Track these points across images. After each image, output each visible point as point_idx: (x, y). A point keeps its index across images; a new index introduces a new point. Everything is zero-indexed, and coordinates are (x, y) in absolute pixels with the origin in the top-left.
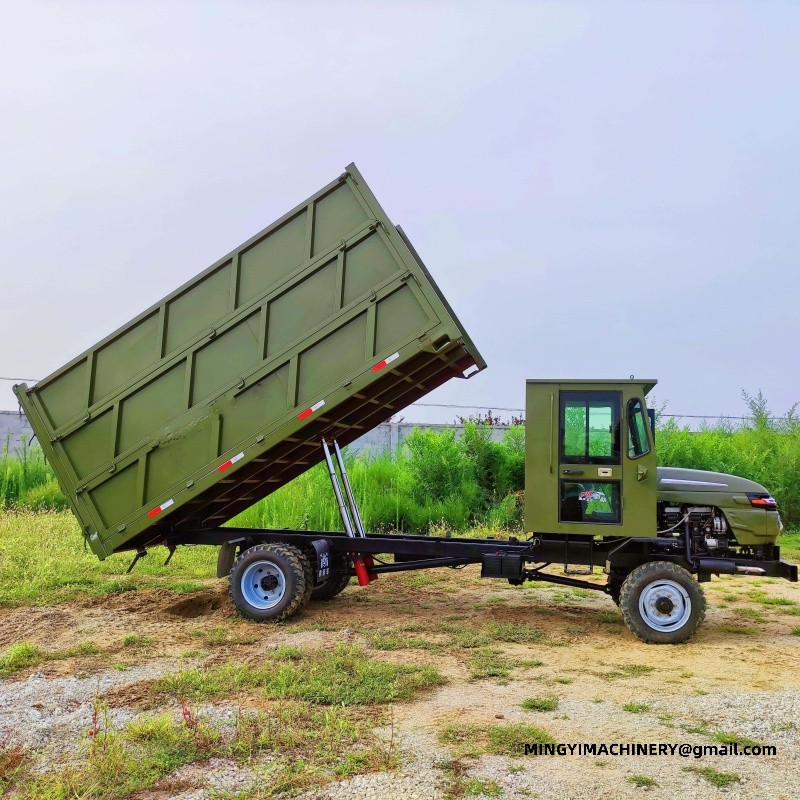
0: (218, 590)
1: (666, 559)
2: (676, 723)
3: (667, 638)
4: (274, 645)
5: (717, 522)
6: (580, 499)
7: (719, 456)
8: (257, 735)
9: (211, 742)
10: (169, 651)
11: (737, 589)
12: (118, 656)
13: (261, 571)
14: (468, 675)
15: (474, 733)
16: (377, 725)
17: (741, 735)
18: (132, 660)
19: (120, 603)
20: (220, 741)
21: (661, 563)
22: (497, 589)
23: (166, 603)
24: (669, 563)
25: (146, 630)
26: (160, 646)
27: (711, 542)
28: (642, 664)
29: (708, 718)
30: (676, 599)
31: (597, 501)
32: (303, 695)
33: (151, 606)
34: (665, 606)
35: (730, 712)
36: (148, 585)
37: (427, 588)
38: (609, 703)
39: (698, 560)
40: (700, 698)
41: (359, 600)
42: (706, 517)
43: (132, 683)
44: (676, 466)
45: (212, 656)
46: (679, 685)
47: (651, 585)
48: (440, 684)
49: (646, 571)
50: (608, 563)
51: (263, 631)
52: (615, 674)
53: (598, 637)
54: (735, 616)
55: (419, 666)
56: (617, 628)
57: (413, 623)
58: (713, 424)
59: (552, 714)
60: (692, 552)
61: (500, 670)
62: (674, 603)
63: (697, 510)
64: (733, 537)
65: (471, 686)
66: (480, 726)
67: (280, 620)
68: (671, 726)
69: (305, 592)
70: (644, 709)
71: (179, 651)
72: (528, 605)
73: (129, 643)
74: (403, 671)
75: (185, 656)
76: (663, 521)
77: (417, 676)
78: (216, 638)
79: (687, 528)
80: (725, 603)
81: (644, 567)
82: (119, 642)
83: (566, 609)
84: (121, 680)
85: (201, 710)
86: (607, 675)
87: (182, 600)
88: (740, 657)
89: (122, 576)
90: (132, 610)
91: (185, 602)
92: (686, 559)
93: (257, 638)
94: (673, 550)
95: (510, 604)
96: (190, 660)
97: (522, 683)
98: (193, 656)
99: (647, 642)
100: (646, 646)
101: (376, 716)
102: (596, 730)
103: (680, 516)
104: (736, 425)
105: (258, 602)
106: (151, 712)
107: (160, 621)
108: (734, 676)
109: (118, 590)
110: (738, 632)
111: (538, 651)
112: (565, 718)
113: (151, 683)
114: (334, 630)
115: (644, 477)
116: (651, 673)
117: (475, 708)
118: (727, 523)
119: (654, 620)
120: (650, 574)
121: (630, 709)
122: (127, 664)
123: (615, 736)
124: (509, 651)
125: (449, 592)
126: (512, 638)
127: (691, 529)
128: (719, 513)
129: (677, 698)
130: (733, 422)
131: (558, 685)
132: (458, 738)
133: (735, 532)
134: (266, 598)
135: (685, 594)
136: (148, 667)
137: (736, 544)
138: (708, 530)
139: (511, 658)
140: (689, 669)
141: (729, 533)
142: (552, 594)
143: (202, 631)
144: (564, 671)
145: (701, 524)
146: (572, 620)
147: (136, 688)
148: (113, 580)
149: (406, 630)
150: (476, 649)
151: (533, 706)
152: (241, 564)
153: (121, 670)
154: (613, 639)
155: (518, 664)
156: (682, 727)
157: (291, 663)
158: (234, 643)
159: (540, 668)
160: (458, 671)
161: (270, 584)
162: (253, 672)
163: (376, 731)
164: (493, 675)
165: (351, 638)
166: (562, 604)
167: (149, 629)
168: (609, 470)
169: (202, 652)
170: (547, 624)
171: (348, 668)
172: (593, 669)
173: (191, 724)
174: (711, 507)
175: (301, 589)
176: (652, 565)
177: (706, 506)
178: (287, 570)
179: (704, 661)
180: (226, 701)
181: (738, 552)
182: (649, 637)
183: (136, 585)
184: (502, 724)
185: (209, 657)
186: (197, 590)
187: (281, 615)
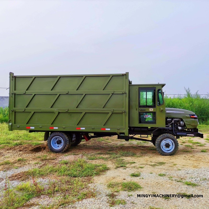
0: (45, 144)
1: (168, 133)
2: (173, 179)
3: (168, 154)
4: (60, 160)
5: (181, 122)
6: (145, 117)
7: (179, 105)
8: (55, 187)
9: (41, 190)
10: (31, 162)
11: (185, 140)
12: (16, 164)
13: (56, 139)
14: (115, 167)
15: (117, 184)
16: (89, 183)
17: (192, 182)
18: (20, 165)
19: (17, 149)
20: (44, 190)
21: (166, 134)
22: (122, 141)
23: (30, 148)
24: (168, 134)
25: (24, 156)
26: (28, 161)
27: (180, 128)
28: (162, 161)
29: (182, 177)
30: (171, 144)
31: (149, 117)
32: (68, 175)
33: (26, 149)
34: (168, 146)
35: (188, 175)
36: (26, 143)
37: (103, 142)
38: (154, 174)
39: (176, 133)
40: (179, 171)
41: (84, 146)
42: (178, 121)
43: (19, 172)
44: (168, 107)
45: (43, 163)
46: (173, 168)
47: (164, 140)
48: (107, 170)
49: (162, 136)
50: (152, 134)
51: (58, 155)
52: (155, 165)
53: (150, 154)
54: (185, 147)
55: (101, 164)
56: (155, 151)
57: (99, 152)
58: (176, 96)
59: (139, 177)
60: (175, 131)
61: (124, 165)
62: (170, 145)
63: (176, 119)
64: (186, 126)
65: (116, 170)
66: (119, 182)
67: (62, 152)
68: (172, 180)
69: (69, 144)
70: (164, 175)
71: (34, 162)
72: (130, 146)
73: (19, 160)
74: (96, 166)
75: (35, 164)
76: (167, 123)
77: (101, 167)
78: (44, 158)
79: (173, 124)
80: (182, 144)
81: (162, 135)
82: (16, 160)
83: (140, 147)
84: (16, 172)
85: (39, 180)
86: (153, 165)
87: (35, 147)
88: (188, 159)
89: (18, 141)
90: (20, 151)
91: (36, 148)
92: (173, 133)
93: (56, 158)
94: (170, 130)
95: (125, 145)
96: (36, 165)
97: (130, 168)
98: (37, 163)
99: (163, 155)
100: (163, 156)
101: (89, 180)
102: (152, 182)
103: (172, 121)
104: (182, 97)
105: (56, 147)
106: (24, 181)
107: (28, 153)
108: (188, 165)
109: (17, 145)
110: (187, 152)
111: (134, 159)
112: (143, 179)
113: (25, 172)
114: (77, 155)
115: (162, 111)
116: (165, 164)
117: (117, 177)
118: (184, 123)
119: (165, 149)
120: (164, 137)
121: (160, 175)
122: (18, 167)
123: (157, 184)
124: (126, 159)
125: (109, 143)
126: (127, 155)
127: (174, 124)
128: (182, 120)
129: (173, 171)
130: (182, 96)
131: (140, 169)
132: (113, 186)
133: (186, 125)
134: (58, 146)
135: (173, 142)
136: (24, 167)
137: (186, 128)
138: (179, 125)
139: (127, 161)
140: (175, 163)
141: (185, 125)
142: (137, 142)
143: (40, 156)
144: (141, 164)
145: (177, 123)
146: (142, 150)
147: (20, 174)
148: (15, 142)
149: (97, 154)
150: (117, 159)
151: (134, 175)
152: (51, 137)
153: (16, 168)
154: (154, 155)
155: (129, 163)
156: (175, 180)
157: (65, 165)
158: (49, 159)
159: (135, 164)
160: (112, 165)
161: (59, 142)
162: (54, 168)
163: (89, 185)
164: (122, 166)
165: (82, 157)
166: (139, 145)
167: (25, 156)
168: (152, 109)
169: (40, 162)
170: (136, 151)
171: (81, 166)
172: (149, 163)
173: (36, 185)
174: (180, 118)
175: (68, 143)
176: (164, 135)
177: (178, 118)
178: (64, 138)
179: (179, 160)
180: (46, 177)
181: (186, 130)
182: (163, 154)
183: (22, 143)
184: (125, 181)
185: (42, 164)
186: (39, 144)
187: (63, 151)
